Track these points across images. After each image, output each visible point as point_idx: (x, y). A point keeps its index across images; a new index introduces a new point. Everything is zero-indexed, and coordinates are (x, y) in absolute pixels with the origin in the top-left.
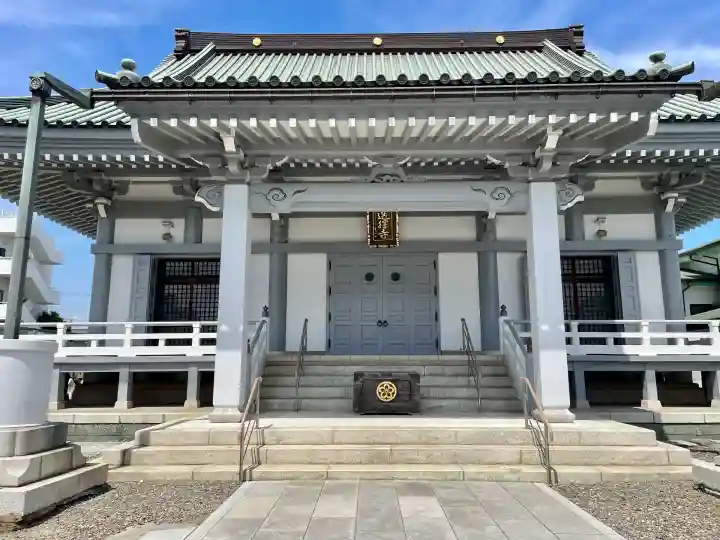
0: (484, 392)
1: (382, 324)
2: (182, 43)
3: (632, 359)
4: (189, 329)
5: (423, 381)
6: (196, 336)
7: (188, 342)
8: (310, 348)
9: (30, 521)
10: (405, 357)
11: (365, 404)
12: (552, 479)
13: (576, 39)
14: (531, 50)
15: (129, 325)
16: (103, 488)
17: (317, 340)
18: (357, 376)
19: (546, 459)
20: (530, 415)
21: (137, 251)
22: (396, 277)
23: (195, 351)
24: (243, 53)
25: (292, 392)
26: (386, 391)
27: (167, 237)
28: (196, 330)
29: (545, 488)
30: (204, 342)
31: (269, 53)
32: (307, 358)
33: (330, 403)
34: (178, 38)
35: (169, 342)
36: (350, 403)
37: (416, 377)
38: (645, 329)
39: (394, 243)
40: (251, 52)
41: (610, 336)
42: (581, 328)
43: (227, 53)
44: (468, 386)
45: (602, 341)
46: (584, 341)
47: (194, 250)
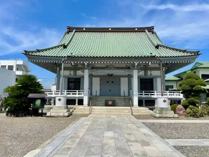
0: (126, 103)
1: (110, 91)
2: (69, 30)
3: (153, 98)
4: (76, 92)
5: (116, 101)
6: (77, 93)
7: (76, 94)
8: (97, 95)
9: (68, 116)
10: (114, 97)
11: (107, 105)
12: (132, 114)
13: (152, 30)
14: (143, 32)
15: (65, 91)
16: (72, 115)
17: (98, 94)
18: (105, 100)
19: (132, 112)
20: (132, 106)
21: (64, 77)
22: (113, 82)
23: (77, 96)
24: (81, 32)
25: (95, 103)
26: (110, 103)
27: (70, 74)
28: (77, 92)
29: (131, 115)
30: (79, 94)
31: (87, 32)
32: (97, 97)
33: (101, 105)
34: (68, 28)
35: (72, 94)
36: (104, 105)
37: (115, 100)
38: (156, 93)
39: (112, 76)
40: (83, 32)
41: (150, 94)
42: (145, 92)
43: (78, 32)
44: (124, 102)
45: (148, 95)
46: (145, 95)
47: (75, 77)
